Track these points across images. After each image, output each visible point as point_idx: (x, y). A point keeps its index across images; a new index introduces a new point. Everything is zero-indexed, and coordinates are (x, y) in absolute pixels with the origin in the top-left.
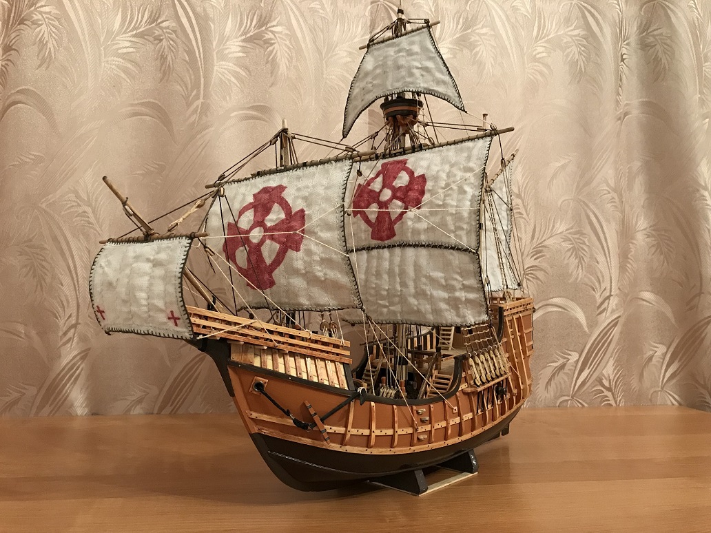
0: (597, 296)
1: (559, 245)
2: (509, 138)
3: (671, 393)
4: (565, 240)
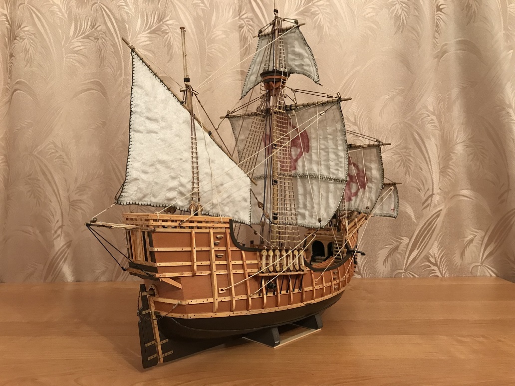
0: (422, 194)
1: (391, 157)
2: (345, 81)
3: (489, 267)
4: (395, 154)
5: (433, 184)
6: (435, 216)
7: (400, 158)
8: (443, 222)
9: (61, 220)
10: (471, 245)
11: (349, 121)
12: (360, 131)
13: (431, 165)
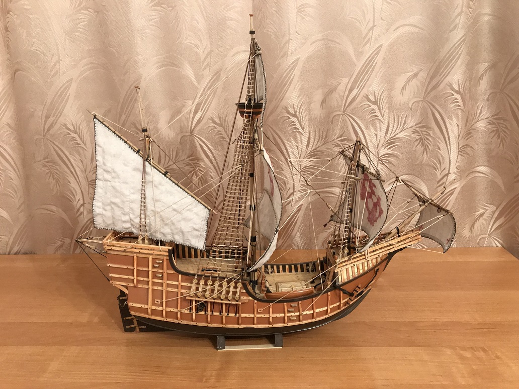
0: (438, 173)
1: (410, 136)
2: (367, 57)
3: (497, 238)
4: (414, 133)
5: (450, 164)
6: (449, 193)
7: (420, 137)
8: (456, 199)
9: (81, 199)
10: (481, 219)
11: (369, 100)
12: (380, 110)
13: (450, 145)
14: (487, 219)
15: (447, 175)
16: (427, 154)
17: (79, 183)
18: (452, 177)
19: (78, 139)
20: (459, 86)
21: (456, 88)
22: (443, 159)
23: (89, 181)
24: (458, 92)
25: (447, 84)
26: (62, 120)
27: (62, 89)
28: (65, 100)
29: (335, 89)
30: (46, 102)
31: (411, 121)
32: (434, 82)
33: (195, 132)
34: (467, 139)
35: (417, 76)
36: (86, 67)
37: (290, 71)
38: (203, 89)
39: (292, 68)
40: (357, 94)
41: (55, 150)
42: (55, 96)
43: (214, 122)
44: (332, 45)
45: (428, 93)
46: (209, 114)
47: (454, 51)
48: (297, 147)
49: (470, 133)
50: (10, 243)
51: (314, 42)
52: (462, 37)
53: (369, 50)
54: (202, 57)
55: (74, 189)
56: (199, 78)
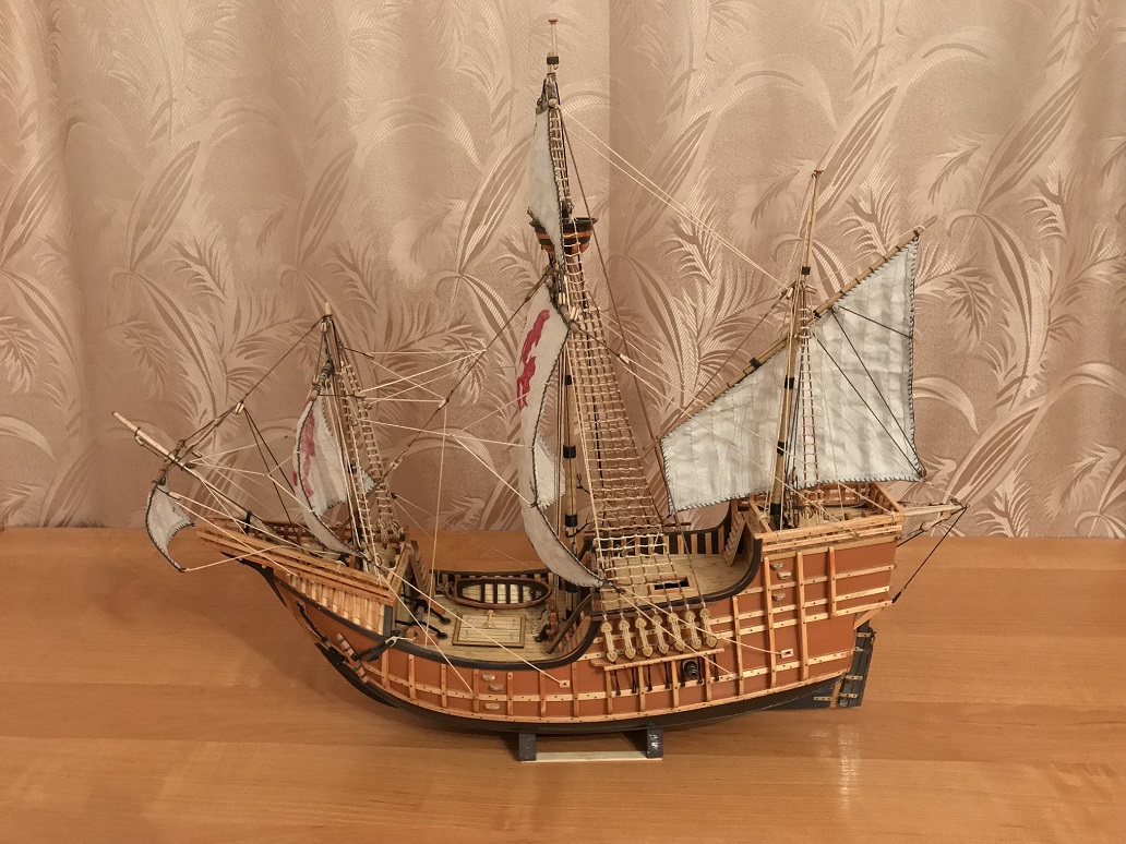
0: (1000, 376)
1: (942, 293)
2: (862, 115)
3: (1117, 520)
4: (953, 286)
5: (1027, 356)
6: (1020, 421)
7: (964, 295)
8: (1036, 434)
9: (210, 409)
10: (1087, 476)
11: (858, 211)
12: (881, 234)
13: (1031, 316)
14: (1099, 476)
15: (1020, 380)
16: (978, 334)
17: (206, 375)
18: (1030, 385)
19: (207, 277)
20: (1060, 187)
21: (1053, 188)
22: (1014, 347)
23: (229, 370)
24: (1056, 200)
25: (1032, 181)
26: (172, 234)
27: (176, 165)
28: (181, 190)
29: (786, 183)
30: (139, 195)
31: (947, 259)
32: (1006, 175)
33: (471, 271)
34: (1069, 304)
35: (967, 161)
36: (229, 118)
37: (689, 141)
38: (491, 175)
39: (693, 135)
40: (832, 197)
41: (155, 300)
42: (159, 182)
43: (513, 250)
44: (783, 86)
45: (991, 199)
46: (502, 231)
47: (1052, 110)
48: (695, 309)
49: (1076, 289)
50: (49, 501)
51: (744, 78)
52: (1073, 78)
53: (866, 99)
54: (493, 105)
55: (195, 388)
56: (485, 150)
